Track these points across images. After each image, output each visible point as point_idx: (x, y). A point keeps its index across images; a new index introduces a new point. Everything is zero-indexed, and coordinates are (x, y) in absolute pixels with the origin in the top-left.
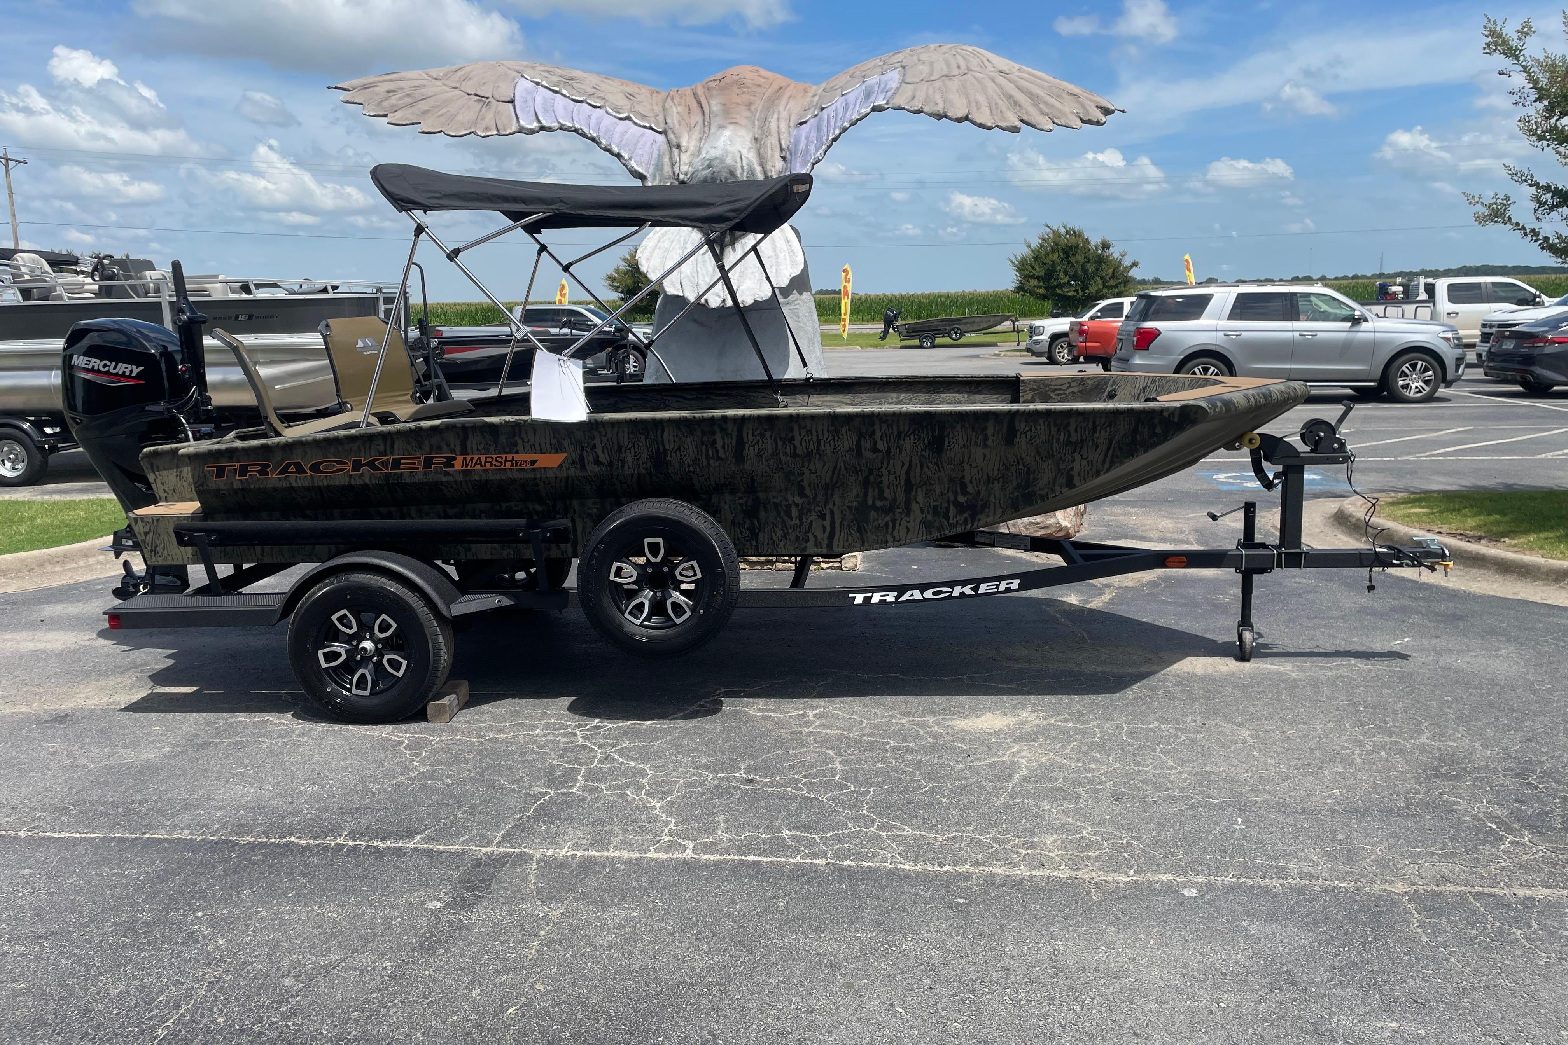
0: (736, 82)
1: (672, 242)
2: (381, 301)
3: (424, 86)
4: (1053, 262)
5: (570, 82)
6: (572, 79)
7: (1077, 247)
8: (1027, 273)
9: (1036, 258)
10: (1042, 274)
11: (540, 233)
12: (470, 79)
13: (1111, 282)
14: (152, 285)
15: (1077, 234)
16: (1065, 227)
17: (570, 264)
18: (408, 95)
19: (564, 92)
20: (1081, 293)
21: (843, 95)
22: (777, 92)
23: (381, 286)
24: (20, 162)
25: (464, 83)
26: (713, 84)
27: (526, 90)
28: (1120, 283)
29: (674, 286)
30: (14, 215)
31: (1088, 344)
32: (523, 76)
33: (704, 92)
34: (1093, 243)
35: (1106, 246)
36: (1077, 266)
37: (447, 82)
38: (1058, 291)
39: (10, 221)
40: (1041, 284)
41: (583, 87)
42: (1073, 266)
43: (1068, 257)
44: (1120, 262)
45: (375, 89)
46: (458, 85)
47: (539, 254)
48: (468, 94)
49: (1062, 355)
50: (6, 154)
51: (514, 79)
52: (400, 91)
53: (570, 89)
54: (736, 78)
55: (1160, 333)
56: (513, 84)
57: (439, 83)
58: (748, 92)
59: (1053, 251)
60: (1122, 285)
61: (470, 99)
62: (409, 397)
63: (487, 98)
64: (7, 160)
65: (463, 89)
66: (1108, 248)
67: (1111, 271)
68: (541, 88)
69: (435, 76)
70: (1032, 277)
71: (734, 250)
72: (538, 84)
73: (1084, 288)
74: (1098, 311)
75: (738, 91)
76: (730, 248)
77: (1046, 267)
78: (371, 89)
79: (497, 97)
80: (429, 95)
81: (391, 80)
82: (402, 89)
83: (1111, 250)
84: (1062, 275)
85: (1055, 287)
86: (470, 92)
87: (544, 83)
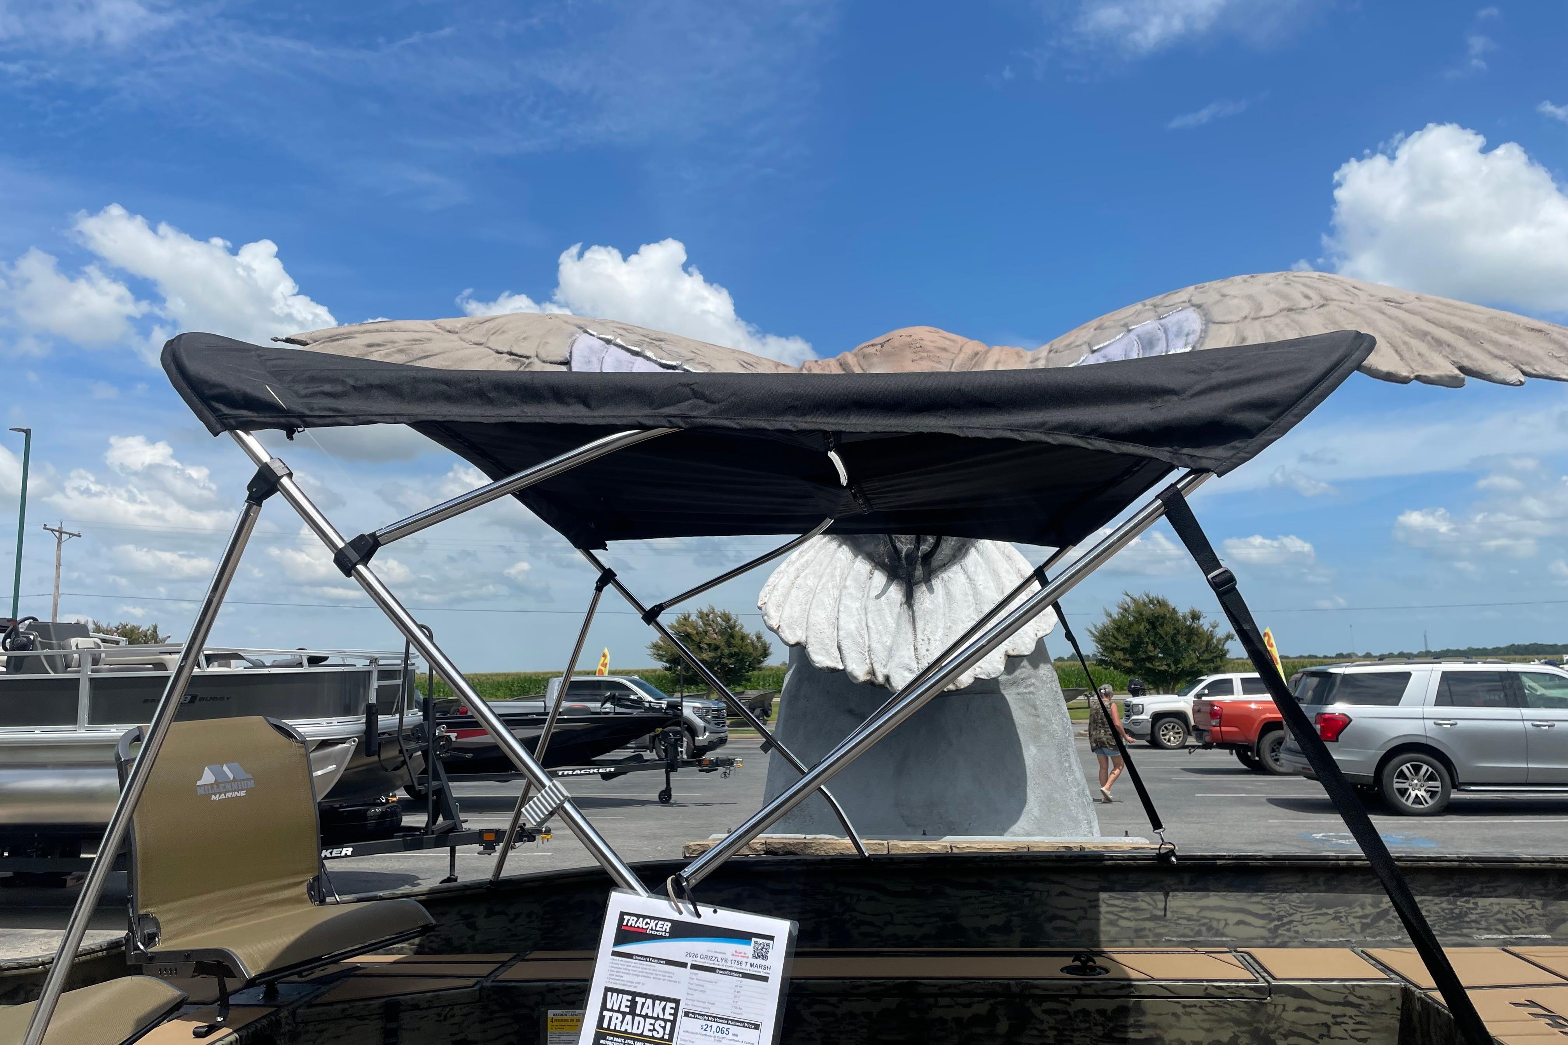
0: (910, 345)
1: (821, 577)
2: (375, 675)
3: (429, 340)
4: (1140, 633)
5: (657, 343)
6: (661, 340)
7: (1164, 617)
8: (1109, 644)
9: (1118, 629)
10: (1127, 645)
11: (604, 547)
12: (503, 332)
13: (1206, 656)
14: (76, 656)
15: (1162, 604)
16: (1148, 596)
17: (660, 608)
18: (401, 351)
19: (649, 354)
20: (1173, 668)
21: (1094, 352)
22: (972, 359)
23: (376, 656)
24: (74, 535)
25: (493, 338)
26: (872, 350)
27: (591, 349)
28: (1216, 657)
29: (828, 653)
30: (57, 587)
31: (1224, 729)
32: (586, 332)
33: (858, 361)
34: (1180, 614)
35: (1195, 617)
36: (1167, 638)
37: (468, 337)
38: (1148, 665)
39: (52, 593)
40: (1128, 656)
41: (676, 350)
42: (1161, 637)
43: (1154, 627)
44: (1212, 635)
45: (348, 341)
46: (483, 340)
47: (599, 589)
48: (498, 352)
49: (1167, 737)
50: (61, 528)
51: (572, 334)
52: (389, 346)
53: (659, 351)
54: (909, 339)
55: (1351, 720)
56: (570, 341)
57: (454, 337)
58: (929, 357)
59: (1137, 621)
60: (1218, 659)
61: (500, 359)
62: (303, 889)
63: (528, 357)
64: (61, 533)
65: (490, 345)
66: (1199, 619)
67: (1204, 643)
68: (613, 348)
69: (448, 328)
70: (1116, 649)
71: (931, 590)
72: (608, 342)
73: (1177, 662)
74: (1204, 688)
75: (914, 357)
76: (924, 588)
77: (1131, 639)
78: (342, 342)
79: (543, 355)
80: (437, 351)
81: (378, 331)
82: (393, 342)
83: (1202, 621)
84: (1150, 648)
85: (1144, 660)
86: (500, 349)
87: (619, 341)
